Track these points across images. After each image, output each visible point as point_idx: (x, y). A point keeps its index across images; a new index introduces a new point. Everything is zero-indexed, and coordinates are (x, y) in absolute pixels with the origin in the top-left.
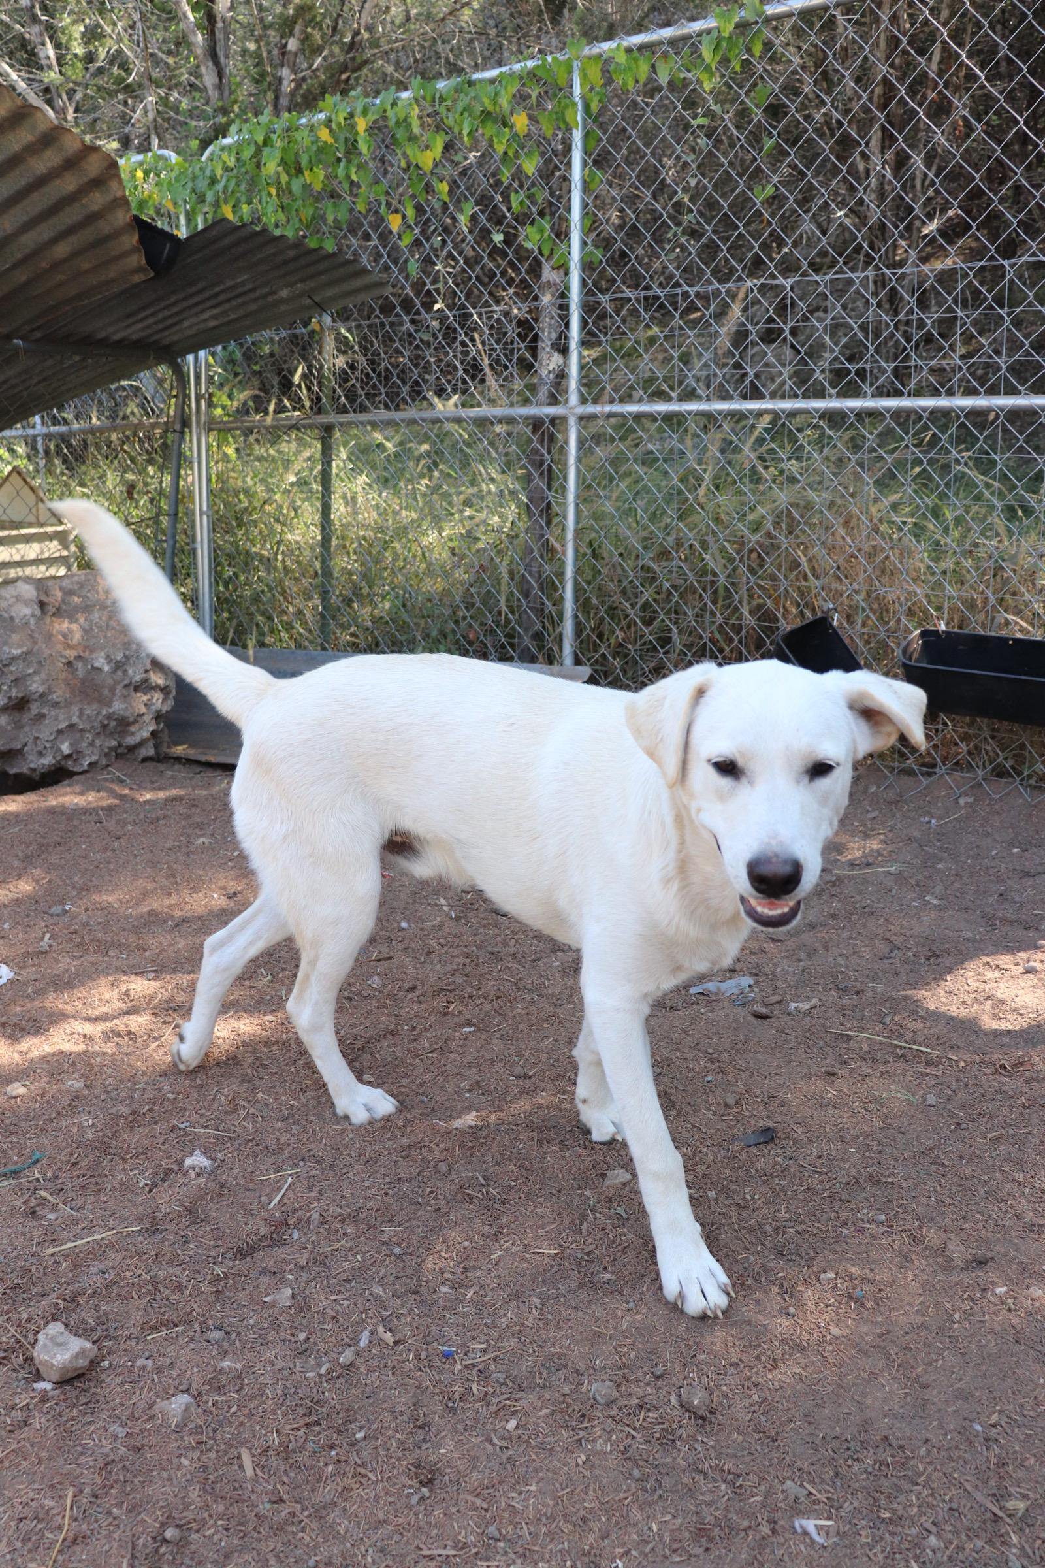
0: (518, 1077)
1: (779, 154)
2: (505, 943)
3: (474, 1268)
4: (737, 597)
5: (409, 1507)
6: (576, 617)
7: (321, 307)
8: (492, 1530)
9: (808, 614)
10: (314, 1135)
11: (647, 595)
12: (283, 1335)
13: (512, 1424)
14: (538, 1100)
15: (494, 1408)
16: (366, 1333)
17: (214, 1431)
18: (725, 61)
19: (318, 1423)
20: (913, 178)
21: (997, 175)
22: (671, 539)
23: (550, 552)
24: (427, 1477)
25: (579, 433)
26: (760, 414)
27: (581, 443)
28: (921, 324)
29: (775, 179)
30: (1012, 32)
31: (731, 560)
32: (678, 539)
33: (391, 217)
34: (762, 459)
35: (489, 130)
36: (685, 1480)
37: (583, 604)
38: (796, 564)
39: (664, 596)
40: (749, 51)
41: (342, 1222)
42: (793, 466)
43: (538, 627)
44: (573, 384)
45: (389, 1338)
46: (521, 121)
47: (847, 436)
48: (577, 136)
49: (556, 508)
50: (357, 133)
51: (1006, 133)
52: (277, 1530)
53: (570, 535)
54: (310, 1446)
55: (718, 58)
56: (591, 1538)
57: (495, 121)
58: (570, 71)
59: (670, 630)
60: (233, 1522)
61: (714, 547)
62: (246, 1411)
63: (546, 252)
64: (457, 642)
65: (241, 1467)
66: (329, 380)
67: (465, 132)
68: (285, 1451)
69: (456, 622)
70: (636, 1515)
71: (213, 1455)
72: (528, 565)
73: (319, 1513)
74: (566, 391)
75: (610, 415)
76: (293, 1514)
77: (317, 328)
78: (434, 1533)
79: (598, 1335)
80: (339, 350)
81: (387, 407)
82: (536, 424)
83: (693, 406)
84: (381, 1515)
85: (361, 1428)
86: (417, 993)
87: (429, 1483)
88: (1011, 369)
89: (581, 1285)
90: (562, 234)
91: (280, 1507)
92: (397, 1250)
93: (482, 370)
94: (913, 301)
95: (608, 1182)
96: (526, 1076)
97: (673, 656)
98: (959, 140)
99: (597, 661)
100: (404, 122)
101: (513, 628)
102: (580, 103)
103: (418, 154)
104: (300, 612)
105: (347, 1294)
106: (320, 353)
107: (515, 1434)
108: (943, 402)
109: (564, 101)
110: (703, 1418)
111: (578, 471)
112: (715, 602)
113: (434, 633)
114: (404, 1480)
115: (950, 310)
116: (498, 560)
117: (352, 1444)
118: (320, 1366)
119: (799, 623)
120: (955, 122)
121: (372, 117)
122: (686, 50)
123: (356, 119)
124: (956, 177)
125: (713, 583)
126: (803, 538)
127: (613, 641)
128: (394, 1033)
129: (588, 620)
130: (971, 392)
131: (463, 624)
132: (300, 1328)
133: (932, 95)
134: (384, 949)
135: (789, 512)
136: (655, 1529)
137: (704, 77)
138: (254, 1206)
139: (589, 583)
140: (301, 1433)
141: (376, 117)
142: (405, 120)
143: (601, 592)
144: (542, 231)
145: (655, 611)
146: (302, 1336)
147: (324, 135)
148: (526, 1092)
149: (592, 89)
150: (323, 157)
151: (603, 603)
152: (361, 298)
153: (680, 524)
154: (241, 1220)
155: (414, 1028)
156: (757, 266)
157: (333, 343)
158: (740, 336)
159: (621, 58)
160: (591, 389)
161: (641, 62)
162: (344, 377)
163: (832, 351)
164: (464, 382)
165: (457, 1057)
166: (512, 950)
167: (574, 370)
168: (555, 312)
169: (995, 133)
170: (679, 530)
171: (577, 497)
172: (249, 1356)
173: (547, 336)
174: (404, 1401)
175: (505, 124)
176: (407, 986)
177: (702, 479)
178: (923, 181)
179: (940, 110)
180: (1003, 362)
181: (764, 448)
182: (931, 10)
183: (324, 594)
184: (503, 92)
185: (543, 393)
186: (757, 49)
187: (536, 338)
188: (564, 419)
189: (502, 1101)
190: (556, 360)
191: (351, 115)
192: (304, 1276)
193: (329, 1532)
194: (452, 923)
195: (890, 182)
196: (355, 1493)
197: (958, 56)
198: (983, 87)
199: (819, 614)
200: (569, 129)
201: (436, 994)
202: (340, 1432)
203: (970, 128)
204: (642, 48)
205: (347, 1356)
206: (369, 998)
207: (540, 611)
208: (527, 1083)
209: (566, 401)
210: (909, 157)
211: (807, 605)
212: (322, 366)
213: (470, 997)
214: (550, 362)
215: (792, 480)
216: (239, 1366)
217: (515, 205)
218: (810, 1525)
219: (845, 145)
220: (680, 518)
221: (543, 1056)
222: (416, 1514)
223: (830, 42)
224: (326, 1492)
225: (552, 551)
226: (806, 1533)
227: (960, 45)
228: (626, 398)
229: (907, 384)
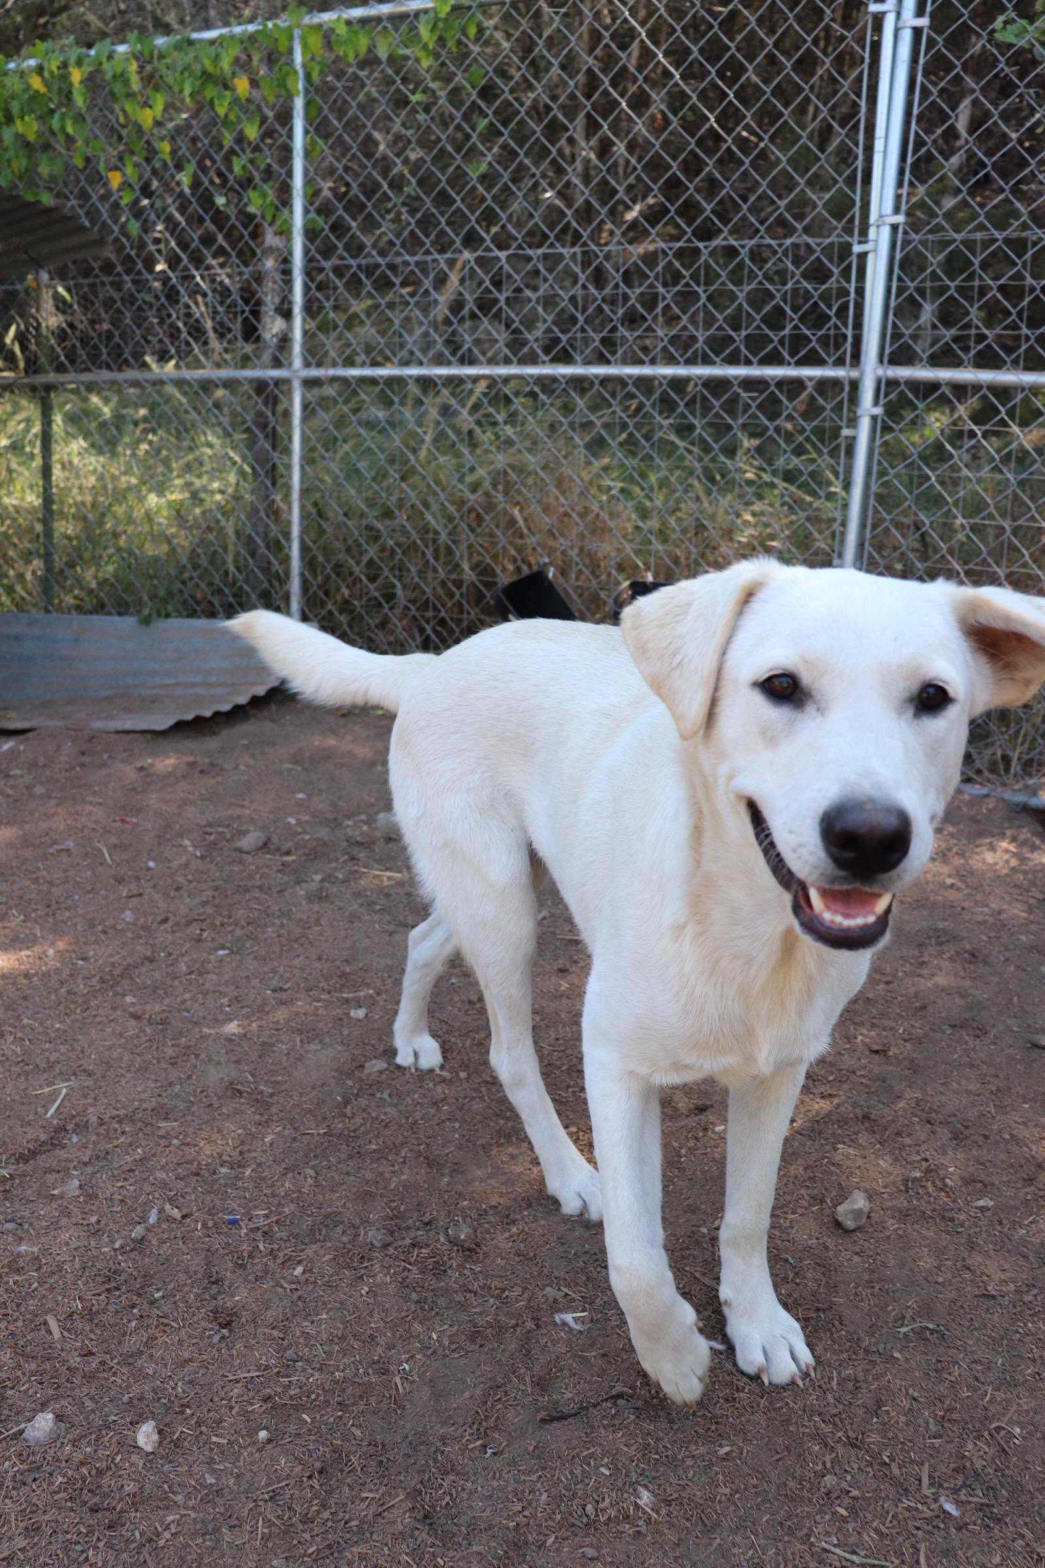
0: (274, 991)
1: (492, 134)
2: (251, 877)
3: (250, 1151)
4: (458, 554)
5: (212, 1345)
6: (302, 575)
7: (37, 264)
8: (290, 1354)
9: (525, 568)
10: (83, 1052)
11: (372, 552)
12: (74, 1220)
13: (299, 1270)
14: (294, 1008)
15: (279, 1261)
16: (155, 1211)
17: (18, 1305)
18: (441, 41)
19: (117, 1289)
20: (615, 164)
21: (692, 166)
22: (394, 498)
23: (275, 513)
24: (226, 1321)
25: (303, 397)
26: (476, 379)
27: (305, 406)
28: (626, 298)
29: (489, 158)
30: (703, 36)
31: (450, 519)
32: (401, 499)
33: (111, 175)
34: (479, 423)
35: (210, 92)
36: (458, 1299)
37: (309, 562)
38: (512, 522)
39: (387, 553)
40: (464, 32)
41: (120, 1122)
42: (509, 430)
43: (266, 585)
44: (297, 348)
45: (176, 1214)
46: (242, 85)
47: (559, 403)
48: (299, 104)
49: (281, 469)
50: (71, 85)
51: (699, 128)
52: (90, 1377)
53: (295, 495)
54: (112, 1308)
55: (435, 38)
56: (379, 1350)
57: (216, 83)
58: (291, 38)
59: (394, 586)
60: (45, 1377)
61: (435, 507)
62: (46, 1286)
63: (269, 218)
64: (184, 602)
65: (49, 1332)
66: (47, 338)
67: (187, 92)
68: (90, 1314)
69: (184, 582)
70: (418, 1328)
71: (20, 1323)
72: (254, 526)
73: (129, 1360)
74: (290, 354)
75: (334, 379)
76: (103, 1363)
77: (34, 284)
78: (237, 1363)
79: (370, 1194)
80: (57, 308)
81: (108, 367)
82: (261, 386)
83: (414, 371)
84: (186, 1355)
85: (158, 1290)
86: (170, 923)
87: (227, 1325)
88: (708, 341)
89: (350, 1157)
90: (285, 200)
91: (91, 1359)
92: (175, 1141)
93: (205, 333)
94: (618, 277)
95: (367, 1071)
96: (281, 989)
97: (398, 611)
98: (657, 131)
99: (323, 618)
100: (122, 77)
101: (241, 588)
102: (301, 72)
103: (138, 110)
104: (21, 577)
105: (132, 1181)
106: (38, 310)
107: (302, 1279)
108: (646, 371)
109: (285, 69)
110: (470, 1250)
111: (303, 433)
112: (436, 558)
113: (162, 593)
114: (204, 1324)
115: (652, 286)
116: (223, 523)
117: (152, 1303)
118: (113, 1242)
119: (515, 578)
120: (653, 116)
121: (87, 69)
122: (404, 27)
123: (71, 69)
124: (656, 166)
125: (434, 541)
126: (519, 498)
127: (339, 598)
128: (151, 960)
129: (315, 577)
130: (671, 360)
131: (190, 584)
132: (92, 1213)
133: (633, 89)
134: (134, 887)
135: (506, 473)
136: (435, 1336)
137: (422, 54)
138: (31, 1117)
139: (315, 542)
140: (103, 1297)
141: (91, 69)
142: (122, 75)
143: (327, 551)
144: (264, 195)
145: (380, 568)
146: (94, 1219)
147: (36, 83)
148: (283, 1003)
149: (312, 59)
150: (36, 106)
151: (328, 561)
152: (79, 256)
153: (403, 485)
154: (19, 1129)
155: (170, 954)
156: (472, 240)
157: (51, 302)
158: (457, 306)
159: (342, 30)
160: (314, 355)
161: (361, 36)
162: (62, 336)
163: (545, 321)
164: (188, 343)
165: (214, 977)
166: (258, 883)
167: (297, 334)
168: (278, 277)
169: (691, 127)
170: (402, 491)
171: (303, 458)
172: (43, 1240)
173: (270, 301)
174: (196, 1263)
175: (226, 87)
176: (159, 918)
177: (423, 441)
178: (626, 167)
179: (640, 102)
180: (701, 335)
181: (482, 412)
182: (630, 10)
183: (47, 557)
184: (224, 54)
185: (267, 357)
186: (472, 31)
187: (259, 303)
188: (287, 381)
189: (262, 1009)
190: (278, 324)
191: (64, 65)
192: (89, 1169)
193: (139, 1375)
194: (199, 862)
195: (596, 167)
196: (159, 1341)
197: (655, 55)
198: (677, 84)
199: (535, 568)
200: (291, 97)
201: (189, 923)
202: (139, 1295)
203: (667, 122)
204: (363, 21)
205: (138, 1231)
206: (123, 931)
207: (267, 570)
208: (283, 995)
209: (290, 364)
210: (613, 144)
211: (523, 561)
212: (39, 324)
213: (222, 925)
214: (273, 327)
215: (509, 443)
216: (35, 1249)
217: (237, 169)
218: (568, 1318)
219: (554, 130)
220: (403, 478)
221: (296, 971)
222: (219, 1350)
223: (538, 29)
224: (131, 1344)
225: (277, 512)
226: (564, 1324)
227: (657, 43)
228: (350, 362)
229: (614, 353)
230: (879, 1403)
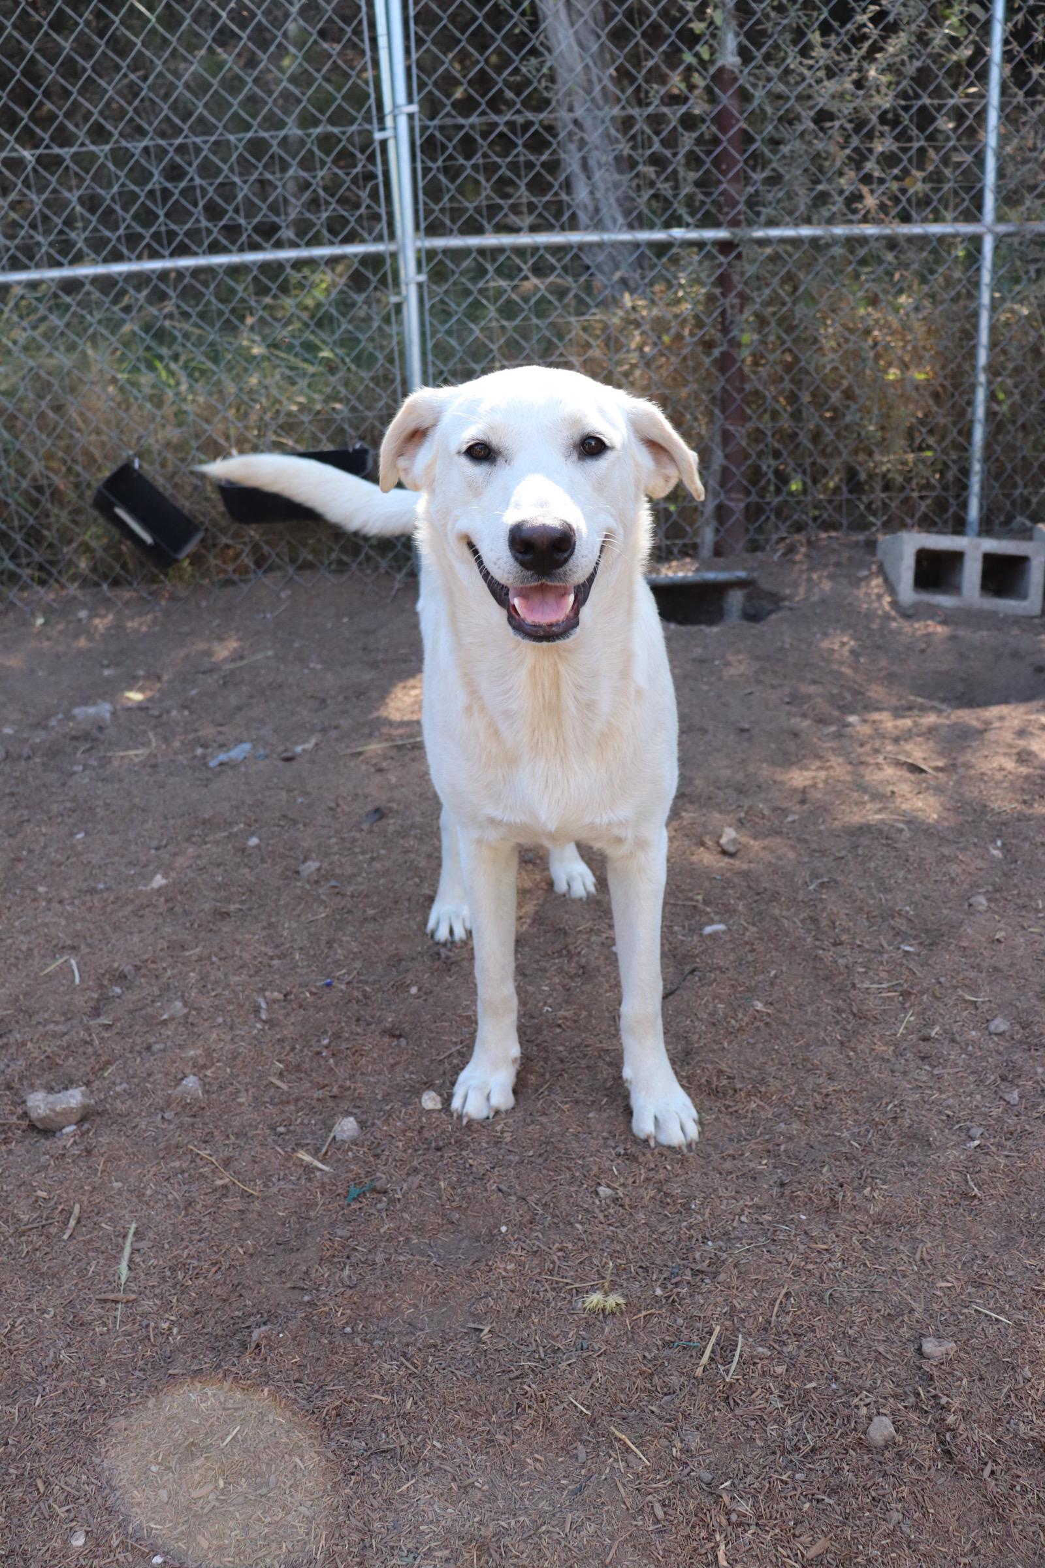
229: (200, 245)
230: (833, 922)
